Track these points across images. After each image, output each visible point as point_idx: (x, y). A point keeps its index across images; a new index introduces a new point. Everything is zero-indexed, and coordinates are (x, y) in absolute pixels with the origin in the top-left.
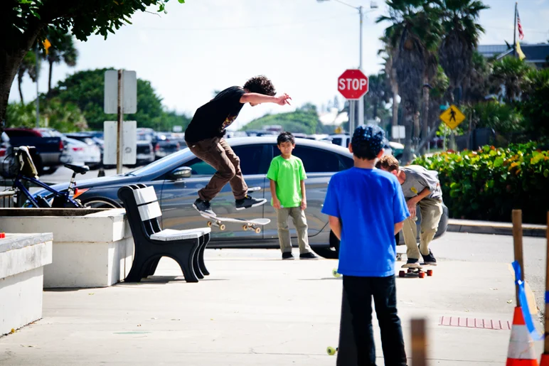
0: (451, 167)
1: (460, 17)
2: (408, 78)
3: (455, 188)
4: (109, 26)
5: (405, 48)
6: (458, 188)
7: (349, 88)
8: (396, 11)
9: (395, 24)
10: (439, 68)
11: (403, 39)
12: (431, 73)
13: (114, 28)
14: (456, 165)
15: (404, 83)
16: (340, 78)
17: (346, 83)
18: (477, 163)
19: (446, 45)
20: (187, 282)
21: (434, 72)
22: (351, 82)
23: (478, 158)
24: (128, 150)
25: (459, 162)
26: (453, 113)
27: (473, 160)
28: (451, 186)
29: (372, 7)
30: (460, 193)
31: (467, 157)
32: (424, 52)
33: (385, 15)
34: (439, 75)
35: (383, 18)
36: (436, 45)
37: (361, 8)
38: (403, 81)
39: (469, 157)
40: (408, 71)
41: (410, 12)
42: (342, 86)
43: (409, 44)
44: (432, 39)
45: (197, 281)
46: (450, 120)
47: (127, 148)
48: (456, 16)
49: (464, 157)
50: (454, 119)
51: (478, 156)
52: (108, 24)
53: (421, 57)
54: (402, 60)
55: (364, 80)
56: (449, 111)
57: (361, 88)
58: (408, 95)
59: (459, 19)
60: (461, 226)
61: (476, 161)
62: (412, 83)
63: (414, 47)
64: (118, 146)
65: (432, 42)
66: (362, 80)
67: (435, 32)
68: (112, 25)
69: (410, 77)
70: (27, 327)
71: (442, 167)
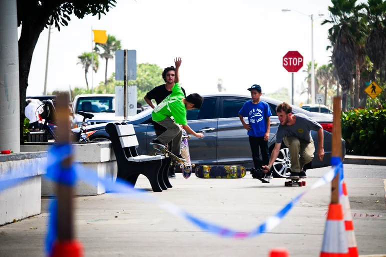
0: (360, 118)
1: (381, 20)
2: (344, 63)
3: (362, 133)
4: (102, 9)
5: (342, 43)
6: (364, 133)
7: (290, 65)
8: (335, 16)
9: (334, 26)
10: (367, 58)
11: (340, 36)
12: (361, 61)
13: (105, 11)
14: (364, 117)
15: (341, 67)
16: (284, 58)
17: (288, 61)
18: (377, 115)
19: (371, 40)
20: (154, 192)
21: (363, 60)
22: (292, 60)
23: (378, 112)
24: (131, 106)
25: (366, 115)
26: (374, 87)
27: (375, 113)
28: (360, 132)
29: (319, 15)
30: (366, 137)
31: (371, 111)
32: (354, 46)
33: (328, 20)
34: (367, 62)
35: (326, 21)
36: (363, 40)
37: (312, 15)
38: (340, 65)
39: (373, 111)
40: (344, 59)
41: (345, 17)
42: (286, 63)
43: (344, 40)
44: (360, 36)
45: (161, 191)
46: (372, 92)
47: (131, 105)
48: (377, 19)
49: (369, 111)
50: (375, 92)
51: (378, 111)
52: (101, 8)
53: (353, 49)
54: (340, 52)
55: (301, 58)
56: (371, 86)
57: (299, 65)
58: (344, 76)
59: (380, 21)
60: (366, 159)
61: (377, 114)
62: (346, 67)
63: (348, 41)
64: (125, 104)
65: (360, 37)
66: (299, 58)
67: (362, 31)
68: (103, 9)
69: (345, 63)
70: (27, 219)
71: (354, 119)
